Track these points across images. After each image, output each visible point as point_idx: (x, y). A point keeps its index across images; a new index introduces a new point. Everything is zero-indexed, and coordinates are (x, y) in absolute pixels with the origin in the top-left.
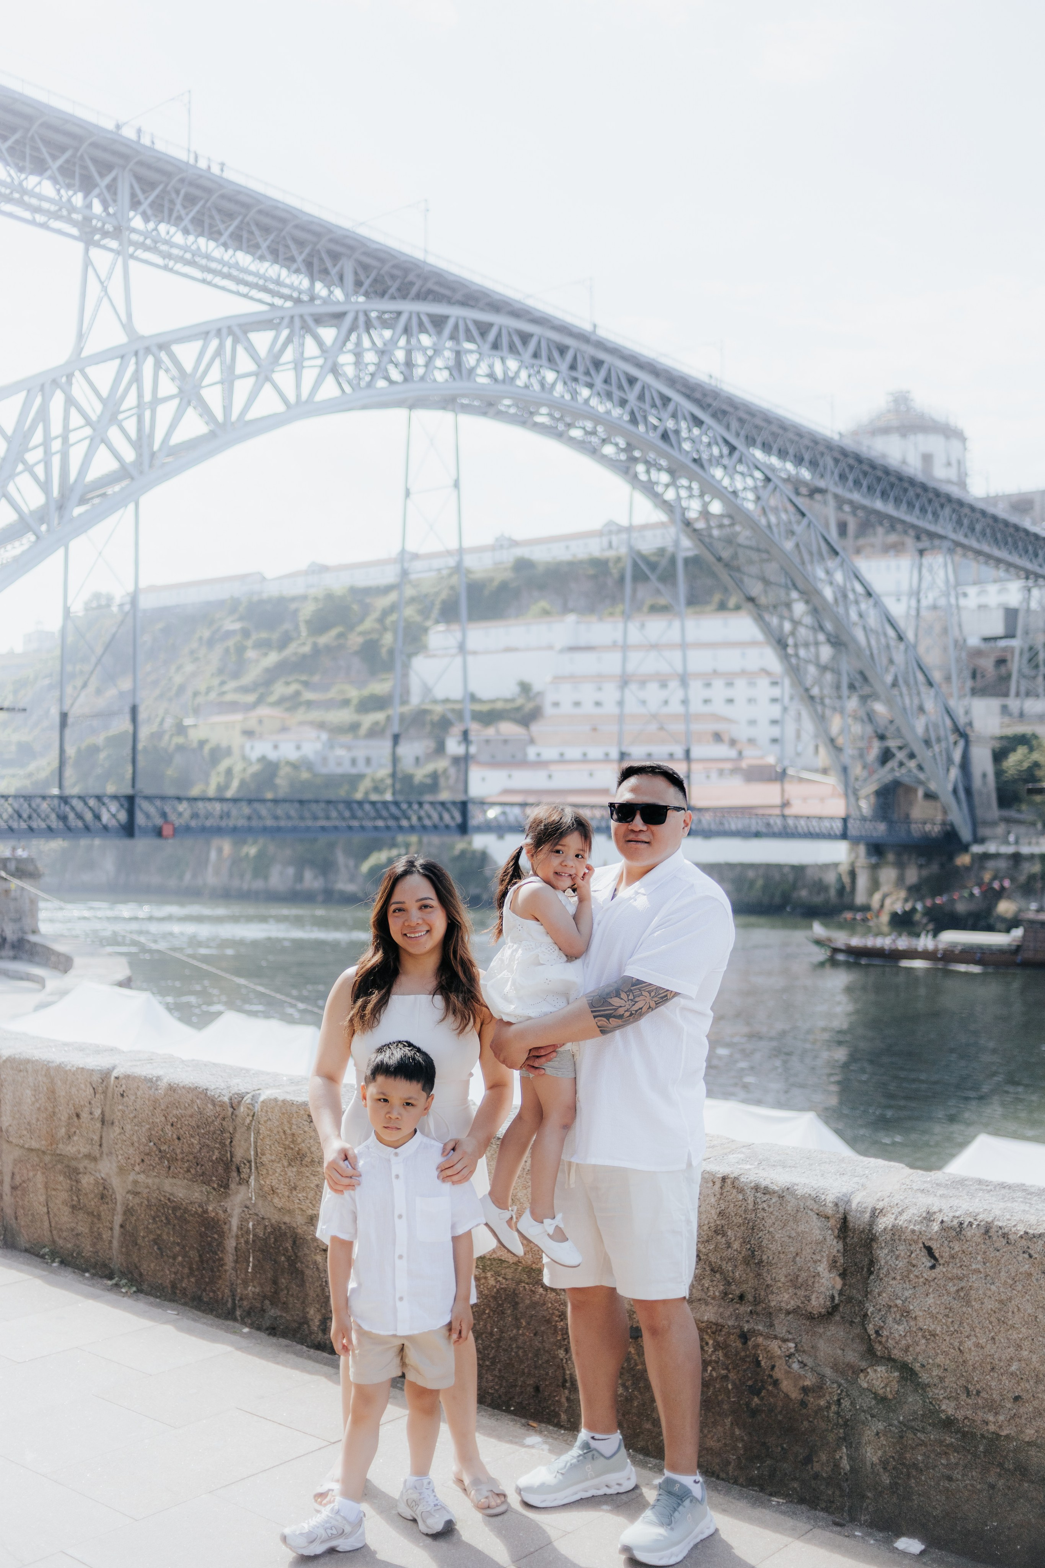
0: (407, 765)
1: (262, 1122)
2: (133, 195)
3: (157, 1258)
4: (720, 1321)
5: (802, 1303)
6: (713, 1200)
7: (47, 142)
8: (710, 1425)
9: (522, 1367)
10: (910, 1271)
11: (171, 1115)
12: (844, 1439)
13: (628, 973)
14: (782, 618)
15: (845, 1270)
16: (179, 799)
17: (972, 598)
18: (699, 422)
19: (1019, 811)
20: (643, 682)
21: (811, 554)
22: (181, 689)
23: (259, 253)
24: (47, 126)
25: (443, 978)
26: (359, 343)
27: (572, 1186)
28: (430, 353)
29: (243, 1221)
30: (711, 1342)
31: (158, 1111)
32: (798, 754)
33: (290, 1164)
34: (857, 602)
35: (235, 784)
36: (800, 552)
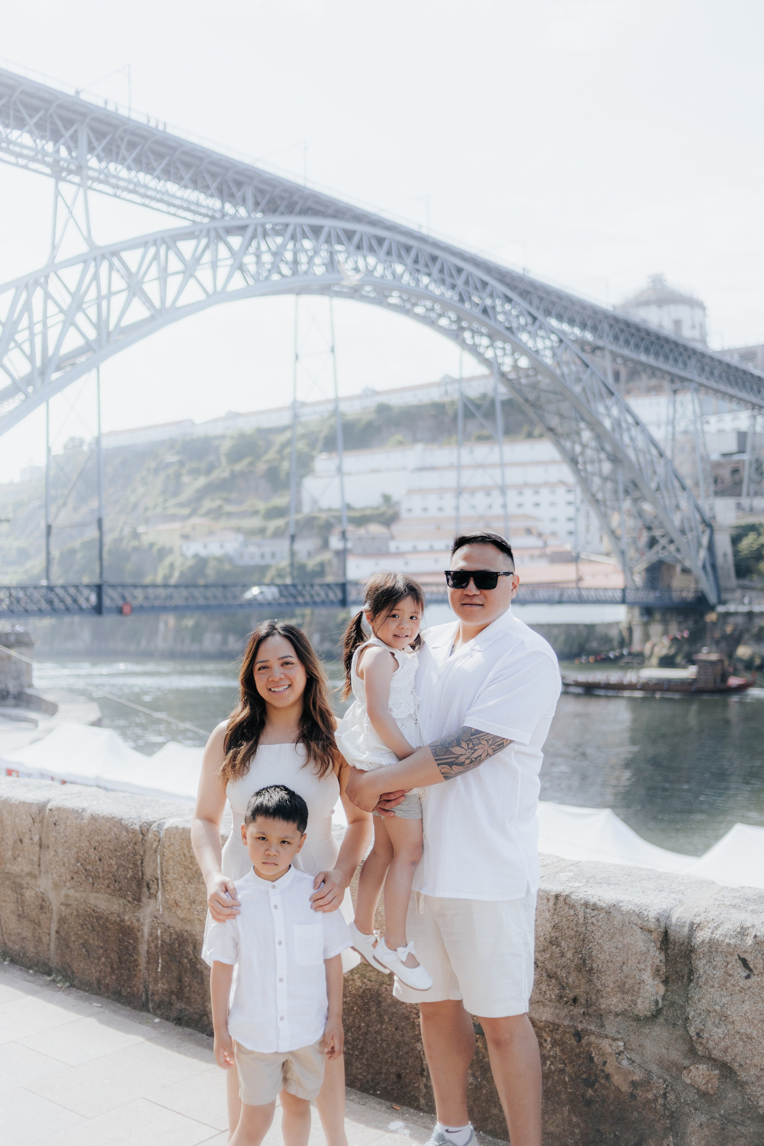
0: (302, 557)
1: (166, 847)
2: (90, 143)
3: (85, 959)
4: (557, 1021)
5: (630, 1006)
6: (548, 915)
7: (26, 105)
8: (550, 1112)
9: (386, 1057)
10: (726, 981)
11: (94, 840)
12: (671, 1129)
13: (467, 724)
14: (574, 442)
15: (667, 978)
16: (135, 586)
17: (713, 424)
18: (509, 300)
19: (751, 580)
20: (473, 491)
21: (594, 395)
22: (135, 506)
23: (183, 183)
24: (24, 93)
25: (305, 727)
26: (258, 248)
27: (422, 913)
28: (310, 254)
29: (153, 928)
30: (549, 1039)
31: (83, 837)
32: (588, 543)
33: (189, 882)
34: (628, 430)
35: (176, 575)
36: (586, 395)
